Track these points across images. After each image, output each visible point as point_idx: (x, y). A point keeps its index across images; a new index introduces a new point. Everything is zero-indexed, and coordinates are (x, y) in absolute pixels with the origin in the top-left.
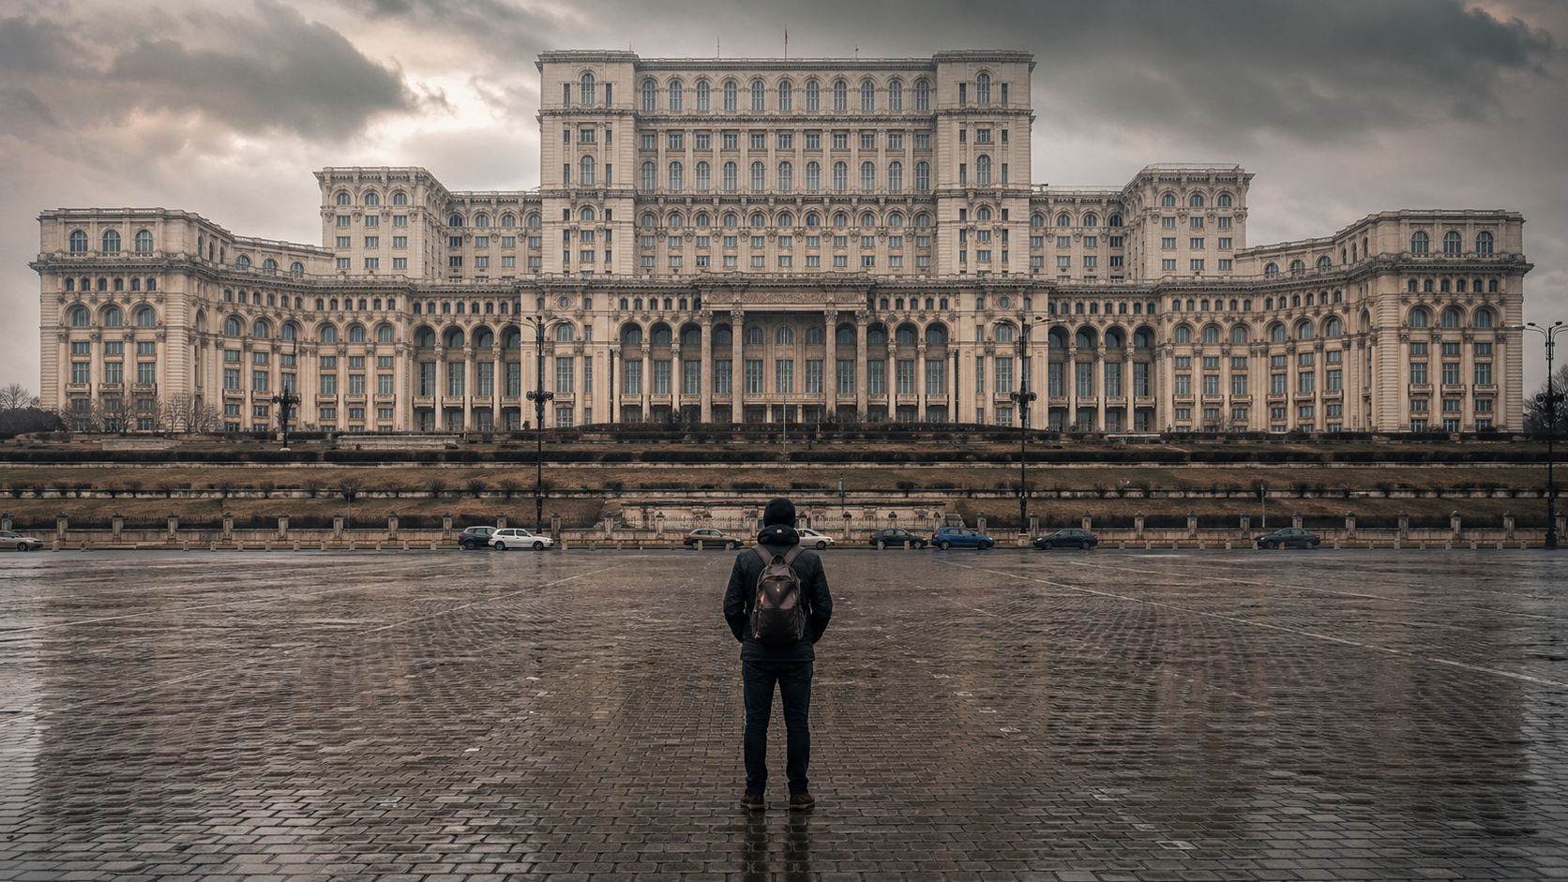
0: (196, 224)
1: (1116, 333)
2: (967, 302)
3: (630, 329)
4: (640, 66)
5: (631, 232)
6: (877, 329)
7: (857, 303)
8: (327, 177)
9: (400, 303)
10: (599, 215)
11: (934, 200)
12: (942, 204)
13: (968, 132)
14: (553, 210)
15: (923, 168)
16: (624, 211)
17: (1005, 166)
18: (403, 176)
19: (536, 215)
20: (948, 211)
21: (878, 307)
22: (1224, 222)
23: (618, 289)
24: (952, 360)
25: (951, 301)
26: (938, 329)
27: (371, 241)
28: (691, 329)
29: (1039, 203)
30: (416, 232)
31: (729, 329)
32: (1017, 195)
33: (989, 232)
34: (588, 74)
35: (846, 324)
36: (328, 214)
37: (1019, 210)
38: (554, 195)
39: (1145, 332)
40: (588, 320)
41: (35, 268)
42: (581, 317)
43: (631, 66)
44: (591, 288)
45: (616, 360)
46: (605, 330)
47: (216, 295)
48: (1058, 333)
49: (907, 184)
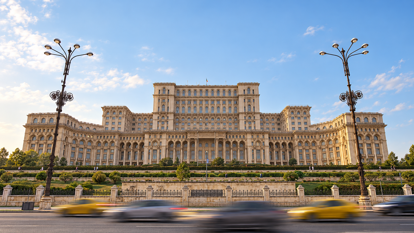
0: (67, 117)
1: (284, 144)
2: (249, 136)
3: (171, 143)
4: (176, 87)
5: (173, 121)
6: (228, 143)
7: (223, 136)
8: (105, 108)
9: (117, 137)
10: (166, 118)
11: (238, 115)
12: (240, 116)
13: (246, 100)
14: (155, 117)
15: (236, 108)
16: (171, 117)
17: (254, 107)
18: (122, 108)
19: (151, 118)
20: (241, 117)
21: (228, 137)
22: (305, 118)
23: (169, 133)
24: (246, 150)
25: (245, 136)
26: (242, 143)
27: (113, 123)
28: (185, 143)
29: (262, 116)
30: (123, 121)
31: (194, 143)
32: (257, 113)
33: (251, 122)
34: (164, 88)
35: (221, 142)
36: (104, 116)
37: (258, 117)
38: (156, 113)
39: (290, 144)
40: (161, 141)
41: (25, 127)
42: (159, 140)
43: (173, 87)
44: (161, 133)
45: (167, 150)
46: (164, 143)
47: (71, 134)
48: (271, 144)
49: (232, 111)
